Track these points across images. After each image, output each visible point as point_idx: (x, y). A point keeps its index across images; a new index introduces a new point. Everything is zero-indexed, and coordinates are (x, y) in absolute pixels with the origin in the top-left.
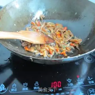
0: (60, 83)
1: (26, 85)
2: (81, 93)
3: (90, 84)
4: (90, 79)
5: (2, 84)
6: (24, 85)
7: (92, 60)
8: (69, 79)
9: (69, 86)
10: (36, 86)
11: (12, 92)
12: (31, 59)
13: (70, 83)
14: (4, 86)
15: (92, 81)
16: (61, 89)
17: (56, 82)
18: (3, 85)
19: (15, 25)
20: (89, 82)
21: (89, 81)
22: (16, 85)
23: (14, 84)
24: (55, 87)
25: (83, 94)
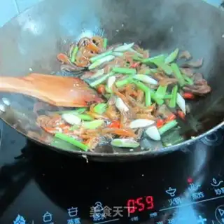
0: (152, 200)
1: (75, 213)
2: (200, 216)
3: (218, 196)
4: (218, 183)
6: (69, 212)
8: (170, 189)
9: (173, 205)
13: (173, 198)
14: (25, 221)
15: (222, 189)
16: (155, 214)
17: (141, 199)
20: (216, 191)
21: (216, 188)
22: (50, 215)
23: (47, 213)
24: (140, 210)
25: (205, 220)
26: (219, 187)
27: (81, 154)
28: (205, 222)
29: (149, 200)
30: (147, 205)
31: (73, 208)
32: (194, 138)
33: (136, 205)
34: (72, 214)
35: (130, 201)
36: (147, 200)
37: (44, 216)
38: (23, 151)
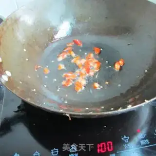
0: (111, 145)
1: (56, 153)
5: (16, 154)
6: (52, 152)
8: (125, 137)
10: (72, 153)
12: (68, 115)
13: (127, 143)
16: (114, 155)
17: (104, 143)
19: (25, 50)
22: (39, 154)
23: (37, 152)
27: (65, 113)
31: (55, 149)
32: (147, 102)
34: (54, 153)
38: (19, 107)
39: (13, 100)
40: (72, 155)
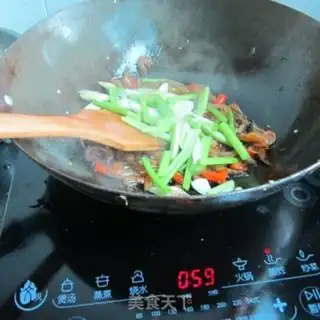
0: (212, 273)
1: (105, 283)
2: (278, 300)
3: (305, 273)
4: (306, 256)
5: (29, 281)
6: (98, 282)
7: (309, 198)
8: (239, 260)
9: (241, 282)
10: (135, 285)
11: (62, 304)
12: (123, 197)
13: (241, 272)
14: (35, 289)
15: (311, 264)
16: (215, 292)
18: (33, 285)
19: (59, 91)
20: (302, 267)
21: (303, 263)
22: (71, 284)
23: (68, 280)
24: (195, 286)
25: (285, 304)
26: (308, 262)
28: (284, 307)
29: (209, 273)
30: (205, 280)
31: (102, 277)
32: (272, 183)
33: (190, 279)
34: (101, 284)
35: (182, 273)
36: (206, 273)
37: (63, 285)
39: (28, 186)
40: (136, 288)
